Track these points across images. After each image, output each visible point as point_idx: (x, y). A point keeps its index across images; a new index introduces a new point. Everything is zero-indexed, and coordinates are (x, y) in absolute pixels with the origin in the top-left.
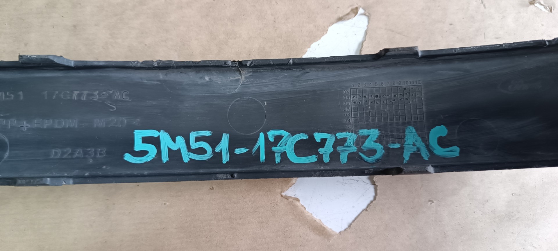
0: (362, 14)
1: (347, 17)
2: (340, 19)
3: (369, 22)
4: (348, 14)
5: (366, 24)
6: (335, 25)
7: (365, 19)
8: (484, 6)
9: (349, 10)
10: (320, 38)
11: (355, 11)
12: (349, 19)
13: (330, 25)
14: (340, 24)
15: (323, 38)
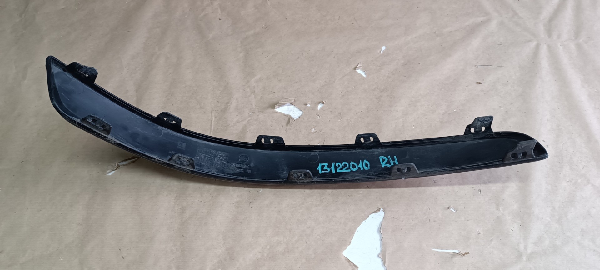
0: (382, 211)
1: (376, 212)
2: (374, 212)
3: (385, 214)
4: (376, 211)
6: (372, 215)
7: (383, 213)
9: (377, 210)
11: (379, 210)
12: (376, 213)
13: (370, 215)
15: (367, 219)
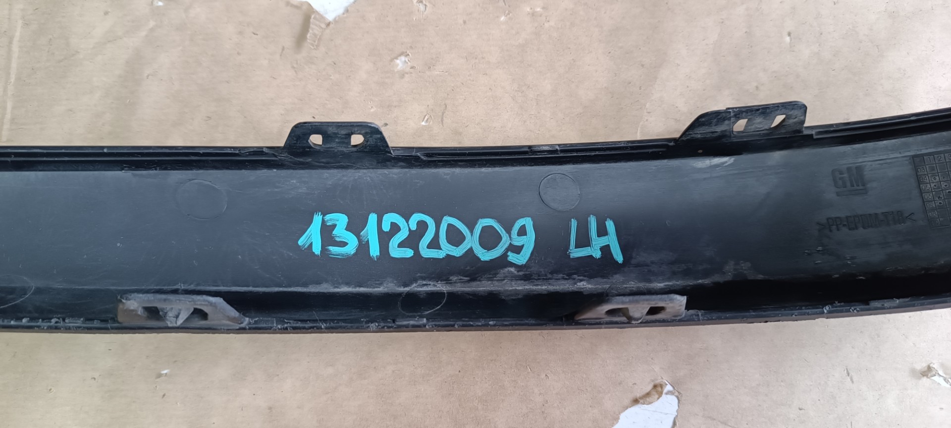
5: (676, 407)
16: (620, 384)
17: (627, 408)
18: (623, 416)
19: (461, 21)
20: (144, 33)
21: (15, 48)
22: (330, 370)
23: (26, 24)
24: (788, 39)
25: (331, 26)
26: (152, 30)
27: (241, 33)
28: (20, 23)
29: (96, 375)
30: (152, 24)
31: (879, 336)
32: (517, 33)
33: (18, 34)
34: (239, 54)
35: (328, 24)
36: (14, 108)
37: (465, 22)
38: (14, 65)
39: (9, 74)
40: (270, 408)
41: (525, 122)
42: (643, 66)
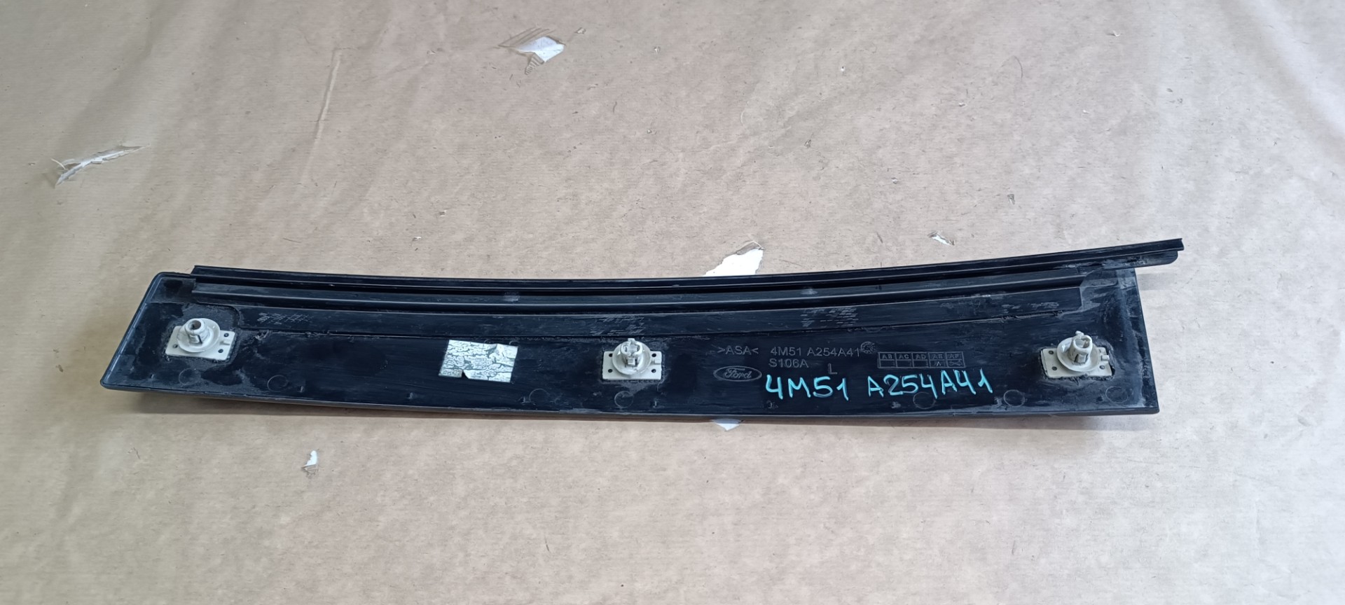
5: (762, 256)
8: (881, 241)
10: (715, 267)
14: (734, 257)
16: (725, 242)
17: (727, 255)
18: (724, 260)
19: (629, 62)
20: (421, 67)
21: (335, 73)
22: (531, 236)
23: (342, 62)
24: (842, 70)
25: (544, 64)
26: (426, 65)
27: (484, 68)
28: (339, 62)
29: (371, 239)
30: (426, 62)
31: (899, 218)
32: (665, 68)
33: (336, 68)
34: (483, 77)
35: (543, 63)
36: (330, 104)
37: (631, 62)
38: (333, 82)
39: (329, 87)
40: (488, 256)
41: (667, 111)
42: (746, 83)
